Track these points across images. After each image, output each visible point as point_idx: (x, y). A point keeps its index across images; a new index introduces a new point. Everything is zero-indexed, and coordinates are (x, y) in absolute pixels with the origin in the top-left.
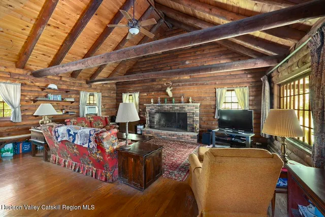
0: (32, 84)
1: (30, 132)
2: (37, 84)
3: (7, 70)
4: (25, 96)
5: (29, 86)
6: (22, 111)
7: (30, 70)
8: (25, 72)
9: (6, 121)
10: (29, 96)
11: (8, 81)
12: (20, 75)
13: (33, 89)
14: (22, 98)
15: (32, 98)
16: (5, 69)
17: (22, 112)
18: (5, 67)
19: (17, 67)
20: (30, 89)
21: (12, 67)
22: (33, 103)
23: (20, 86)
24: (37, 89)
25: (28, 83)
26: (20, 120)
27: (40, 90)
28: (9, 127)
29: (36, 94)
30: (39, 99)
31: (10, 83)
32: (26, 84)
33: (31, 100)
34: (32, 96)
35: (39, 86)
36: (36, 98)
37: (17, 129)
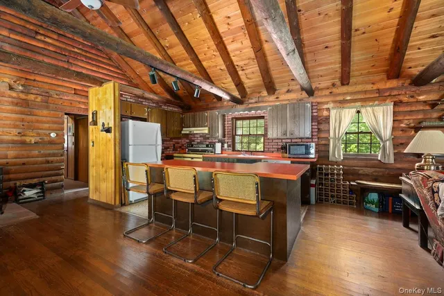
0: (412, 100)
1: (400, 182)
2: (422, 98)
3: (375, 87)
4: (401, 121)
5: (408, 104)
6: (395, 146)
7: (410, 76)
8: (401, 82)
9: (374, 160)
10: (406, 122)
11: (376, 102)
12: (392, 89)
13: (414, 108)
14: (396, 125)
15: (412, 125)
16: (372, 85)
17: (394, 149)
18: (373, 84)
19: (389, 78)
20: (408, 109)
21: (381, 80)
22: (413, 132)
23: (392, 107)
24: (422, 108)
25: (405, 99)
26: (392, 160)
27: (428, 108)
28: (377, 169)
29: (420, 117)
30: (424, 124)
31: (378, 105)
32: (401, 102)
33: (412, 128)
34: (411, 121)
35: (425, 102)
36: (420, 123)
37: (388, 174)
